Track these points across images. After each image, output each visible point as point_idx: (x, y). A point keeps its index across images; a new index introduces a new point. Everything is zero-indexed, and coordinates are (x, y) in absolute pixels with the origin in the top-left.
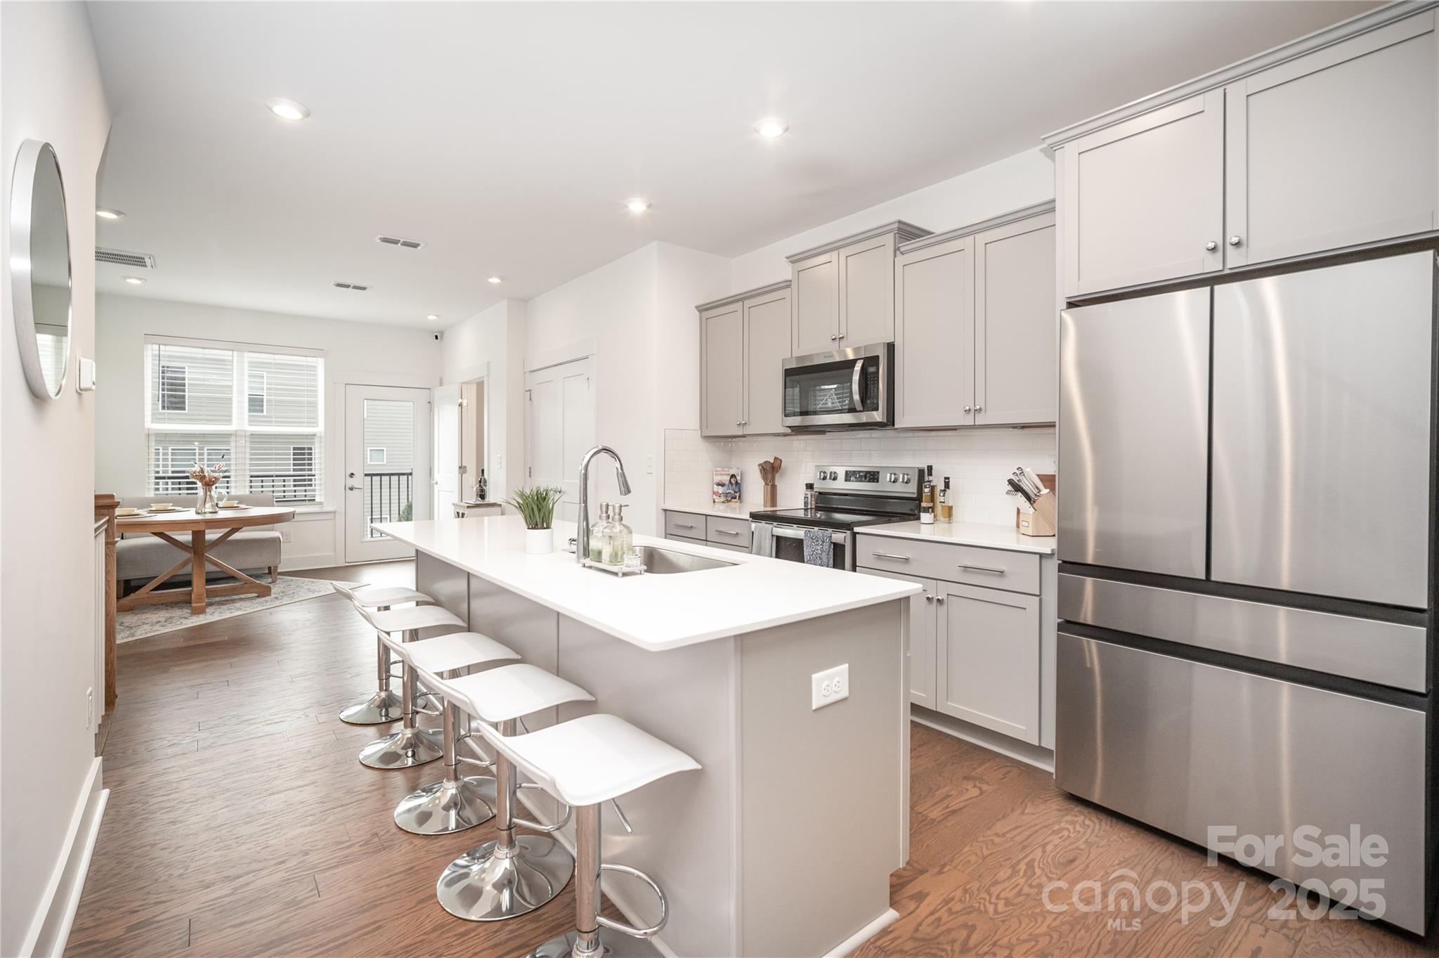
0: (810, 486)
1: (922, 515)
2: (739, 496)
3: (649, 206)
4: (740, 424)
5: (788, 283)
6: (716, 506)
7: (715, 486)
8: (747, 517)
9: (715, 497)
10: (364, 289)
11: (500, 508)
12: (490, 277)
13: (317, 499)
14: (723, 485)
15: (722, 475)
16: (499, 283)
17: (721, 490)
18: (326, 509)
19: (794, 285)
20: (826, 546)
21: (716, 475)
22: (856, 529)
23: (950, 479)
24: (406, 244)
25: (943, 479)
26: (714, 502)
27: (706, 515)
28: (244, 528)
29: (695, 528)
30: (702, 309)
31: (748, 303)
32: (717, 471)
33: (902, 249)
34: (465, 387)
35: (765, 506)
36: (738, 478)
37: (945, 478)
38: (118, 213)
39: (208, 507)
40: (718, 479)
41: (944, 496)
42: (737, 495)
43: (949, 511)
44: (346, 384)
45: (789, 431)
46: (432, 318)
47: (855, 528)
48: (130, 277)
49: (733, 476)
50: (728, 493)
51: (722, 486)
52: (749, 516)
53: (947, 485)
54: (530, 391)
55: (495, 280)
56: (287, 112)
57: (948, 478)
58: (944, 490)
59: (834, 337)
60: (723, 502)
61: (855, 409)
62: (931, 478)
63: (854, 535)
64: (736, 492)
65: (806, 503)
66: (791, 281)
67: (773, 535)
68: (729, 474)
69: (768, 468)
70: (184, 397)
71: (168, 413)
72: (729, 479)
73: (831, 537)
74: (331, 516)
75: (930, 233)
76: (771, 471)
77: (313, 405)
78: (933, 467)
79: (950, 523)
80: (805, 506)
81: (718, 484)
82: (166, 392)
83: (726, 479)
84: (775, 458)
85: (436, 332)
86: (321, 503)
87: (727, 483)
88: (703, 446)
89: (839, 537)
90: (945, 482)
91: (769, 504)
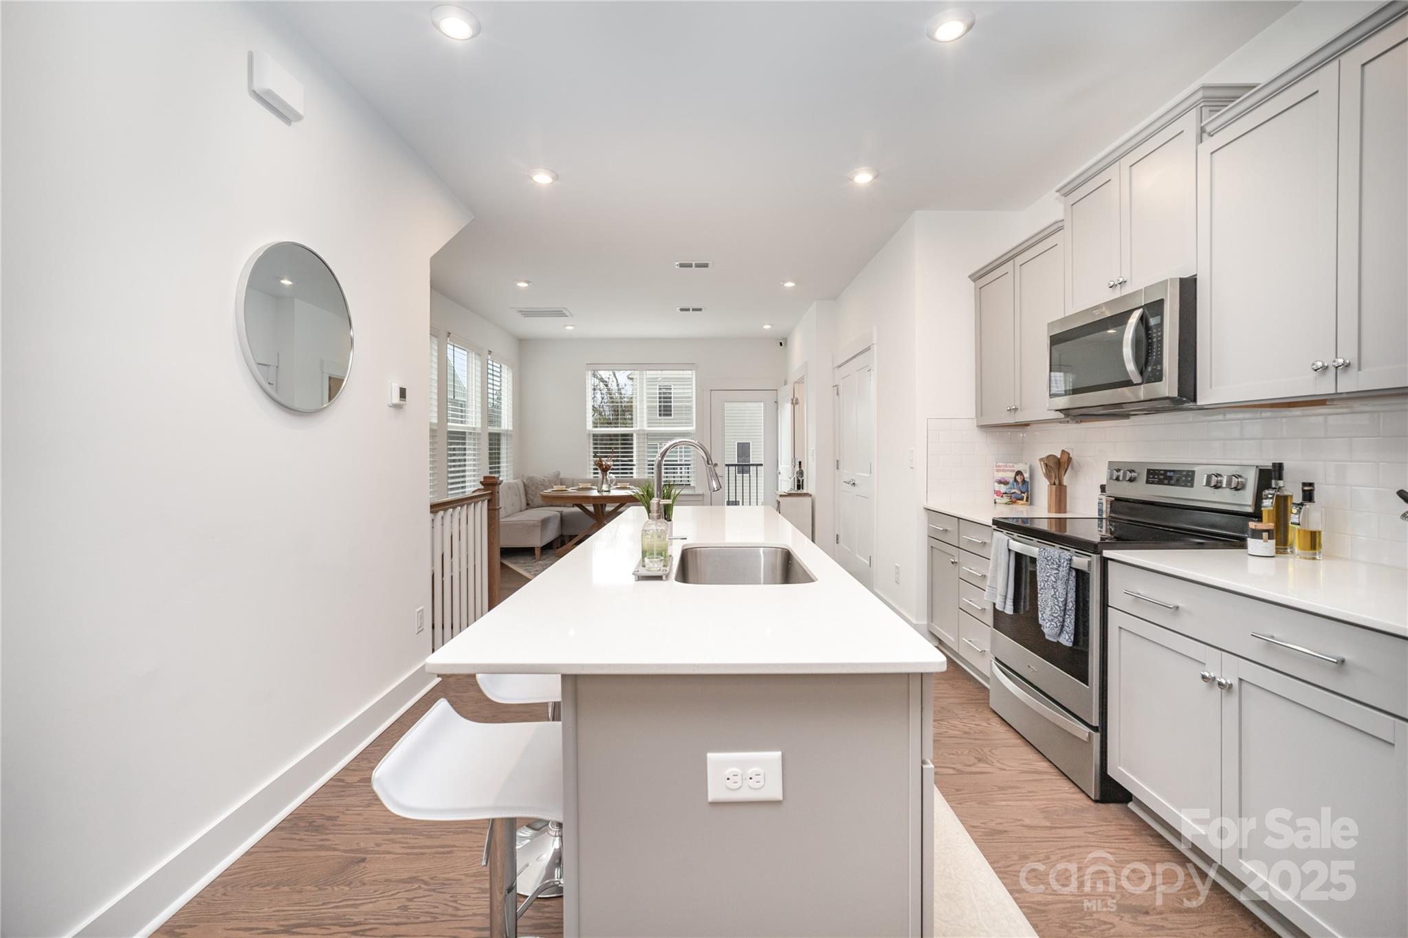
0: (1103, 488)
1: (1251, 542)
2: (1027, 498)
3: (876, 177)
4: (1010, 409)
5: (1060, 224)
6: (997, 507)
7: (996, 484)
8: (990, 523)
9: (996, 497)
10: (700, 310)
11: (810, 498)
12: (785, 282)
13: (692, 485)
14: (1005, 483)
15: (1003, 470)
16: (794, 287)
17: (1003, 488)
18: (699, 491)
19: (1067, 225)
20: (1063, 571)
21: (998, 471)
22: (1107, 553)
23: (1316, 486)
24: (698, 266)
25: (1301, 486)
26: (995, 503)
27: (959, 518)
28: (628, 504)
29: (950, 531)
30: (977, 277)
31: (1020, 260)
32: (1000, 466)
33: (1208, 129)
34: (796, 385)
35: (1049, 512)
36: (1026, 475)
37: (1304, 484)
38: (528, 282)
39: (605, 487)
40: (1000, 475)
41: (1299, 512)
42: (1025, 496)
43: (1314, 541)
44: (711, 390)
45: (1061, 415)
46: (767, 327)
47: (1104, 551)
48: (567, 325)
49: (1019, 473)
50: (1013, 493)
51: (1005, 485)
52: (991, 522)
53: (1308, 496)
54: (836, 386)
55: (790, 284)
56: (542, 179)
57: (1311, 484)
58: (1302, 504)
59: (1112, 283)
60: (1006, 504)
61: (1131, 381)
62: (1281, 483)
63: (1105, 562)
64: (1022, 492)
65: (1100, 511)
66: (1063, 220)
67: (1009, 550)
68: (1013, 471)
69: (1051, 464)
70: (671, 406)
71: (665, 419)
72: (1014, 476)
73: (1071, 560)
74: (700, 498)
75: (1252, 87)
76: (1058, 466)
77: (690, 407)
78: (1285, 466)
79: (1314, 559)
80: (1099, 515)
81: (1000, 482)
82: (662, 404)
83: (1010, 476)
84: (1063, 451)
85: (780, 339)
86: (694, 488)
87: (1011, 480)
88: (978, 437)
89: (1081, 562)
90: (1304, 491)
91: (1053, 509)
